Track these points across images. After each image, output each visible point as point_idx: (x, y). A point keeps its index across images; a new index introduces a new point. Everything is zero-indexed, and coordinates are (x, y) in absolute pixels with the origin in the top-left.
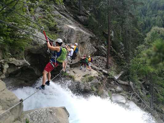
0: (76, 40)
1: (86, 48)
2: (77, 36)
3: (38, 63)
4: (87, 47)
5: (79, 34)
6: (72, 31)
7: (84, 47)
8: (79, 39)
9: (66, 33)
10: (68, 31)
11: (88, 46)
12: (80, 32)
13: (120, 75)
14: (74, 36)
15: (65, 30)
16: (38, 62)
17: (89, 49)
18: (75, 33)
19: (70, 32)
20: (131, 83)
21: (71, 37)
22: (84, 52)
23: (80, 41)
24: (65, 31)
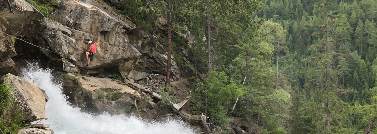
0: (91, 26)
1: (112, 44)
2: (94, 20)
3: (22, 54)
4: (115, 42)
5: (96, 17)
6: (82, 10)
7: (108, 41)
8: (97, 24)
9: (71, 12)
10: (76, 10)
11: (115, 39)
12: (98, 14)
13: (186, 101)
14: (87, 18)
15: (70, 7)
16: (20, 53)
17: (120, 47)
18: (88, 13)
19: (79, 11)
20: (203, 115)
21: (82, 20)
22: (109, 51)
23: (98, 28)
24: (68, 8)
